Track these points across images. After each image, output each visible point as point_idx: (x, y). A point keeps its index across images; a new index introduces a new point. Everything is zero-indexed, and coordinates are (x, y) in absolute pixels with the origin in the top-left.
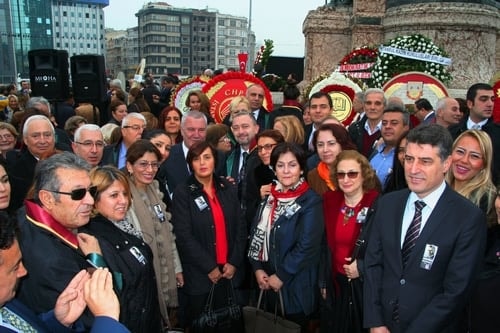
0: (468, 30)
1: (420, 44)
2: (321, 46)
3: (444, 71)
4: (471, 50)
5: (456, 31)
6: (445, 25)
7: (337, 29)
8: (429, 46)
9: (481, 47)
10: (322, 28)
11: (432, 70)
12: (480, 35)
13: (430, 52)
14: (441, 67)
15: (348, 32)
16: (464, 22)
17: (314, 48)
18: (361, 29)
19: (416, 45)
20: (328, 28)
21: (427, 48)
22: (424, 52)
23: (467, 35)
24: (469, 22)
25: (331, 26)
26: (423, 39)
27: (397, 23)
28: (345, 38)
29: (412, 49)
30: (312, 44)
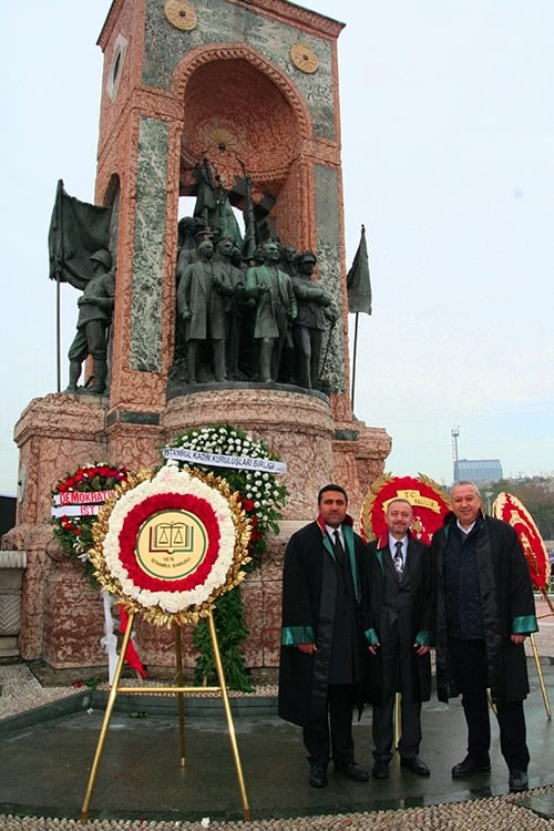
0: (299, 433)
1: (231, 441)
2: (55, 461)
3: (277, 483)
4: (306, 462)
5: (283, 432)
6: (266, 422)
7: (83, 432)
8: (246, 444)
9: (318, 458)
10: (58, 429)
11: (259, 483)
12: (314, 441)
13: (249, 453)
14: (272, 478)
15: (103, 437)
16: (292, 419)
17: (42, 464)
18: (127, 430)
19: (226, 443)
20: (67, 429)
21: (243, 447)
22: (240, 454)
23: (299, 439)
24: (300, 421)
25: (71, 427)
26: (234, 433)
27: (190, 420)
28: (97, 449)
29: (219, 450)
30: (37, 456)
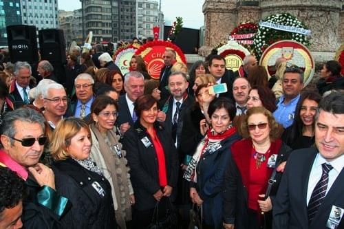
0: (321, 10)
1: (288, 20)
2: (216, 22)
3: (306, 39)
4: (323, 24)
5: (313, 10)
6: (305, 6)
7: (227, 10)
8: (295, 21)
9: (330, 22)
10: (217, 9)
11: (297, 38)
12: (329, 14)
13: (295, 26)
14: (303, 36)
15: (235, 11)
16: (318, 4)
17: (212, 23)
18: (245, 9)
19: (286, 21)
20: (221, 9)
21: (293, 22)
22: (291, 25)
23: (320, 14)
24: (322, 4)
25: (223, 7)
26: (290, 17)
27: (271, 5)
28: (233, 16)
30: (210, 20)
